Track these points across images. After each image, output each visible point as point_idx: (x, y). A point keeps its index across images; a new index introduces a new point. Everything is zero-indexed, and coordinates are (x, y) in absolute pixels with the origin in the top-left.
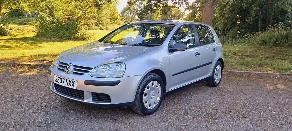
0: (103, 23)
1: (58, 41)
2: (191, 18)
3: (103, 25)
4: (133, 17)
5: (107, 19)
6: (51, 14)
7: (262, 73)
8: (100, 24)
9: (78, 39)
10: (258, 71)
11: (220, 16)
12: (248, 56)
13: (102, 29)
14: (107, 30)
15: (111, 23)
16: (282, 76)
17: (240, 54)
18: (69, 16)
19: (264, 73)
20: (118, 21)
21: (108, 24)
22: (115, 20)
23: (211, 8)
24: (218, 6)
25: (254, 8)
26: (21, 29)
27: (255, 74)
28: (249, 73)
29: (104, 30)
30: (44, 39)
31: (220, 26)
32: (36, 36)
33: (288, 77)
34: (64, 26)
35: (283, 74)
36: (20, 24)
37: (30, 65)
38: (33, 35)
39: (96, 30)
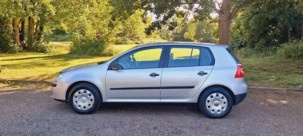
0: (138, 37)
1: (87, 58)
3: (138, 39)
6: (83, 33)
7: (268, 88)
8: (136, 38)
9: (105, 55)
10: (264, 86)
11: (246, 28)
12: (265, 70)
15: (146, 37)
16: (288, 91)
17: (257, 68)
18: (98, 35)
19: (269, 88)
23: (227, 22)
24: (244, 18)
25: (281, 19)
26: (61, 46)
27: (259, 90)
28: (253, 88)
29: (139, 44)
30: (75, 56)
31: (246, 39)
32: (69, 54)
33: (295, 92)
34: (93, 43)
35: (289, 90)
36: (62, 41)
37: (48, 82)
38: (66, 52)
39: (132, 44)
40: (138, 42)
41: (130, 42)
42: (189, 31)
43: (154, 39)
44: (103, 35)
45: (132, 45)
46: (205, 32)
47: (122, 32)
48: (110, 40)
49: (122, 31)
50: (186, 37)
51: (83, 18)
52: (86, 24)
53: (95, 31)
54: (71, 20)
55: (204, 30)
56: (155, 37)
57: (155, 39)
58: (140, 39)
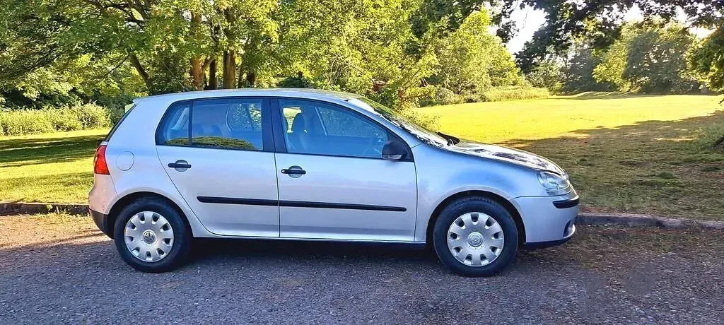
0: (473, 86)
2: (715, 48)
3: (473, 90)
4: (551, 61)
5: (483, 76)
6: (340, 80)
8: (467, 88)
13: (470, 101)
14: (485, 101)
15: (494, 85)
18: (378, 82)
20: (511, 77)
21: (485, 86)
22: (503, 76)
29: (476, 102)
39: (457, 103)
40: (474, 97)
41: (453, 99)
42: (607, 61)
43: (512, 87)
44: (390, 82)
45: (457, 105)
46: (656, 62)
47: (437, 74)
48: (408, 92)
49: (436, 72)
50: (601, 76)
51: (338, 44)
52: (347, 59)
53: (369, 75)
54: (314, 53)
55: (652, 57)
56: (515, 83)
57: (516, 87)
58: (477, 89)
